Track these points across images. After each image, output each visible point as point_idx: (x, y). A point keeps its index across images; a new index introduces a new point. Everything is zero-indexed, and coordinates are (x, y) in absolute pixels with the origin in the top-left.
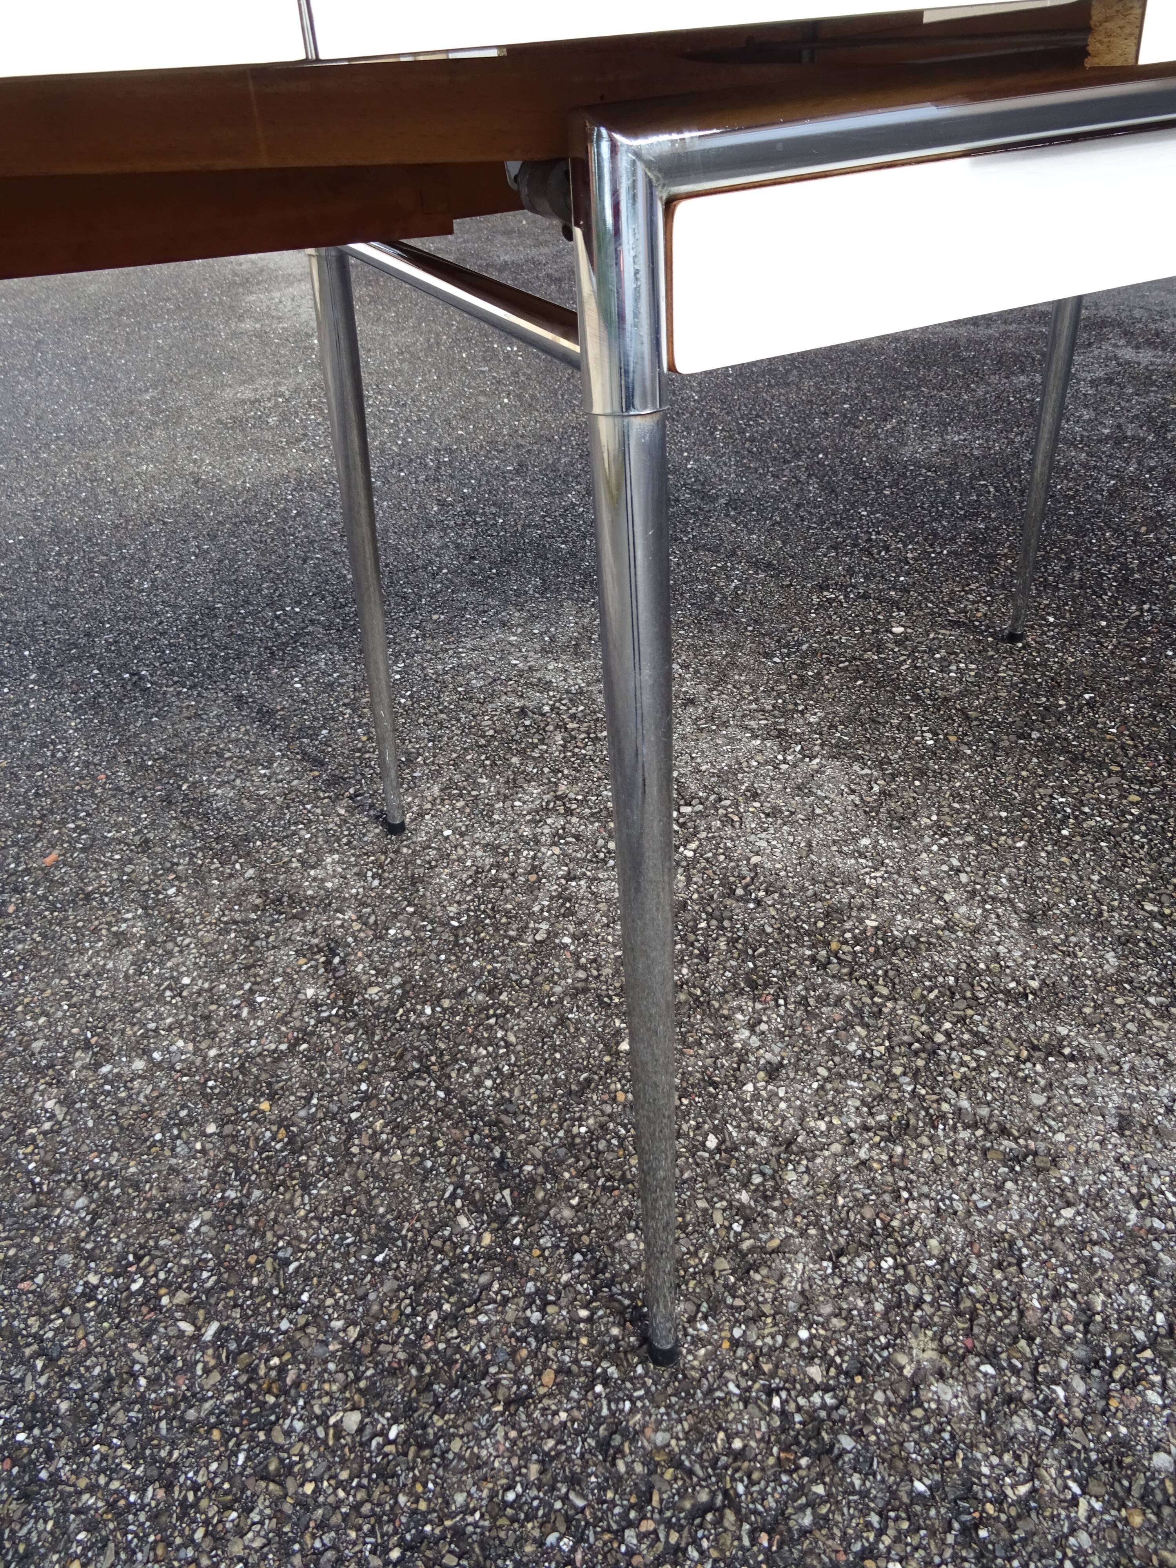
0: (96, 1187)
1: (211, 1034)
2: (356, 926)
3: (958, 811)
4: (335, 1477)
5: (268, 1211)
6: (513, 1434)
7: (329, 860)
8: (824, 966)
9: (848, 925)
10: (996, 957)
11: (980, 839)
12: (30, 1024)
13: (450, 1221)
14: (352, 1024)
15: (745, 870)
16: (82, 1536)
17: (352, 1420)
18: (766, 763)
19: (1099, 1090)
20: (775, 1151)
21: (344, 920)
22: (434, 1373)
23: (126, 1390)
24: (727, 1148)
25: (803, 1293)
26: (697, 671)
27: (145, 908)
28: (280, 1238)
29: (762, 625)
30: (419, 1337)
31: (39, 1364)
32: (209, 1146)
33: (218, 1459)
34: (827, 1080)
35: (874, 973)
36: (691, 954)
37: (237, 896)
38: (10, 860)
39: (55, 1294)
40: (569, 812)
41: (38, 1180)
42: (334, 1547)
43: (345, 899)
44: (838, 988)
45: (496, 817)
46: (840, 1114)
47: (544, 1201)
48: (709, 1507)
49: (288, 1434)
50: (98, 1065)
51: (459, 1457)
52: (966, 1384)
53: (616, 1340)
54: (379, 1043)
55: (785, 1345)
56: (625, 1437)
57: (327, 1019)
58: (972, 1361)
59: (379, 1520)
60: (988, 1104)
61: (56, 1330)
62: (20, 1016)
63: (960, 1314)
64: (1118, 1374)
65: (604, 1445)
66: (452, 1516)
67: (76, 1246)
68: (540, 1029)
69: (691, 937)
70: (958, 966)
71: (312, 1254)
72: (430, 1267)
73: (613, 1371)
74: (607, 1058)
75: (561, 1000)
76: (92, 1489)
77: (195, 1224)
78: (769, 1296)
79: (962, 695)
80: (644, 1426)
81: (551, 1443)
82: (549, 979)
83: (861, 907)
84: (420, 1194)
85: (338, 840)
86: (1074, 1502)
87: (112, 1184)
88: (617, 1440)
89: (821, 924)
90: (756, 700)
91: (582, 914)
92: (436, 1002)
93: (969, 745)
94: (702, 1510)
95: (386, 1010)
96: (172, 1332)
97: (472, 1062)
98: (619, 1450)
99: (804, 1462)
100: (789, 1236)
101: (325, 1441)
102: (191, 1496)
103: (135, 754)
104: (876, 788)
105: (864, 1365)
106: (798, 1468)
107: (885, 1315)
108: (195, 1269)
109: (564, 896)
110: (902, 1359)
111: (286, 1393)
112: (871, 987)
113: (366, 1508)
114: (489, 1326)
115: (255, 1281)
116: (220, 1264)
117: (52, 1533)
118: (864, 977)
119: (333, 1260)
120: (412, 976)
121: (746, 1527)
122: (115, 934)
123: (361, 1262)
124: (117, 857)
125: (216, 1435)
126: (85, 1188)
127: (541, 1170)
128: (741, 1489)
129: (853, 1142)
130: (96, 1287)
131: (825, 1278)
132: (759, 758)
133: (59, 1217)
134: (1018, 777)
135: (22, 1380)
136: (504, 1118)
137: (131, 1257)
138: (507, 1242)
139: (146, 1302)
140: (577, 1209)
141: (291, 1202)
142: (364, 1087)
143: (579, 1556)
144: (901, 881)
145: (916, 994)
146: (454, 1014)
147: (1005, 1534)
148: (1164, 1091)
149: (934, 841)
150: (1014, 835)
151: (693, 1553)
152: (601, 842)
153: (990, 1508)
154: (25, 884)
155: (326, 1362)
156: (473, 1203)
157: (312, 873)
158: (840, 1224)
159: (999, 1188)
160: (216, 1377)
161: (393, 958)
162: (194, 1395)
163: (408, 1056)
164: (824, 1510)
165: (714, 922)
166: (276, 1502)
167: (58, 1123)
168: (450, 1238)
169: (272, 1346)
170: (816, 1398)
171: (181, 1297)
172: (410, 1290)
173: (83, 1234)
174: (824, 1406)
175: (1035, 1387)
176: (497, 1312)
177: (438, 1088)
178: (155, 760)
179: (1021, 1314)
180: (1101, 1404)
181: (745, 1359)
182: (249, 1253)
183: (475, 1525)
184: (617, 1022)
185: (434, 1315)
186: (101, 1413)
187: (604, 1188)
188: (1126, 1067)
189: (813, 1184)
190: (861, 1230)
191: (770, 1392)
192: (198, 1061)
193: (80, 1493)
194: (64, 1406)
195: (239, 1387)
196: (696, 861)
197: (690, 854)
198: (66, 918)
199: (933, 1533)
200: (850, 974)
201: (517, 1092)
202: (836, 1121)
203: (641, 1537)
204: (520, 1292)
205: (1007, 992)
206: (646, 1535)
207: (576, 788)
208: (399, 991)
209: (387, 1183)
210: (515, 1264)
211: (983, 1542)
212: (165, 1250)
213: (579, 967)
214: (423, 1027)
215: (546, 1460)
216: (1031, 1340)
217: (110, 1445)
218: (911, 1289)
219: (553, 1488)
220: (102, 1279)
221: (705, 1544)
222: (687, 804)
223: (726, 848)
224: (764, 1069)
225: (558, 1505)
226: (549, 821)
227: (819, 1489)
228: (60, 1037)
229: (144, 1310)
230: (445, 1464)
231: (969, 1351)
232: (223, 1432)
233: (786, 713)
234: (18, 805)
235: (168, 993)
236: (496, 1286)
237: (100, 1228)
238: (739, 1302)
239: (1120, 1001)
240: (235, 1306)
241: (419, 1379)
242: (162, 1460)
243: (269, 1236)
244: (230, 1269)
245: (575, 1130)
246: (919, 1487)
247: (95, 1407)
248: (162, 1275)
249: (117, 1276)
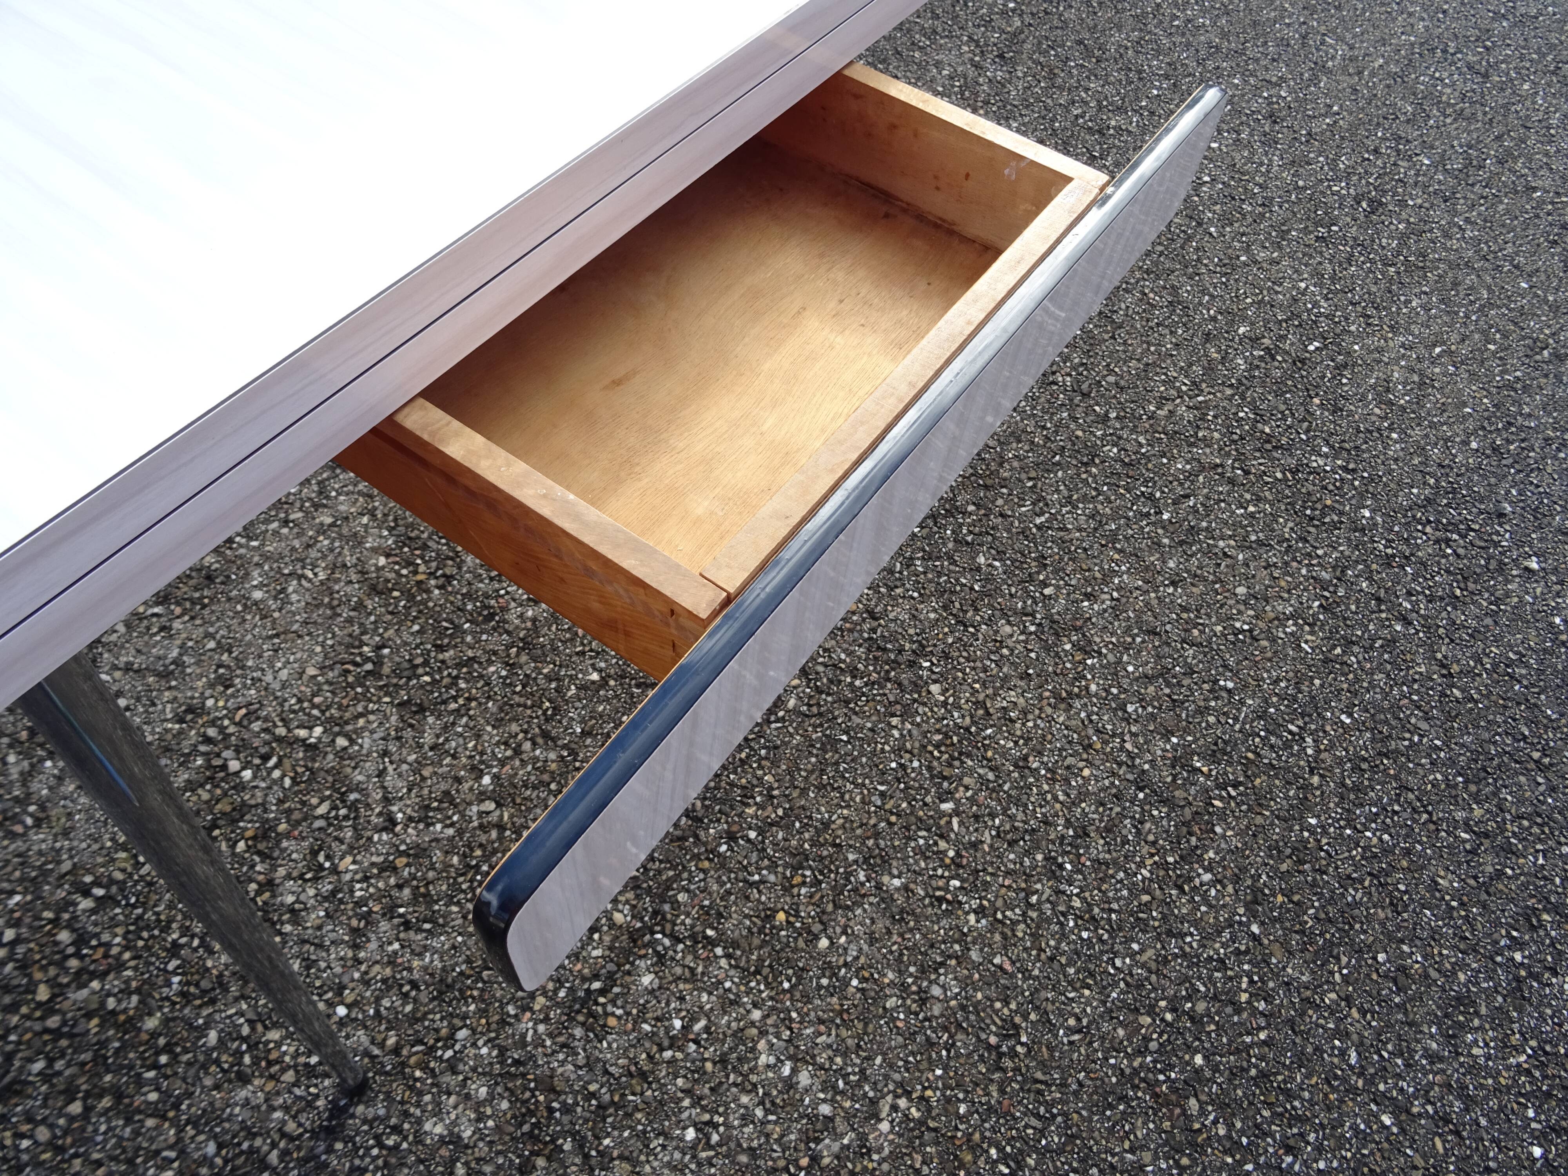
5: (859, 838)
17: (935, 688)
22: (886, 663)
23: (1008, 827)
28: (870, 813)
30: (874, 683)
31: (1034, 899)
33: (998, 743)
39: (996, 935)
49: (963, 717)
67: (963, 957)
71: (867, 782)
72: (832, 704)
77: (896, 882)
87: (910, 980)
96: (963, 831)
101: (953, 695)
108: (923, 852)
111: (947, 734)
115: (904, 805)
116: (908, 838)
119: (863, 766)
123: (854, 747)
125: (989, 754)
126: (926, 999)
130: (975, 912)
133: (956, 995)
135: (1048, 900)
137: (944, 906)
141: (843, 827)
155: (918, 725)
160: (967, 780)
162: (982, 784)
169: (930, 762)
171: (943, 845)
173: (953, 962)
182: (891, 825)
186: (1027, 831)
195: (963, 762)
212: (925, 885)
217: (1034, 810)
220: (968, 913)
229: (965, 861)
232: (986, 752)
237: (942, 953)
240: (925, 804)
242: (1019, 773)
244: (908, 829)
247: (1027, 838)
248: (940, 872)
249: (960, 903)
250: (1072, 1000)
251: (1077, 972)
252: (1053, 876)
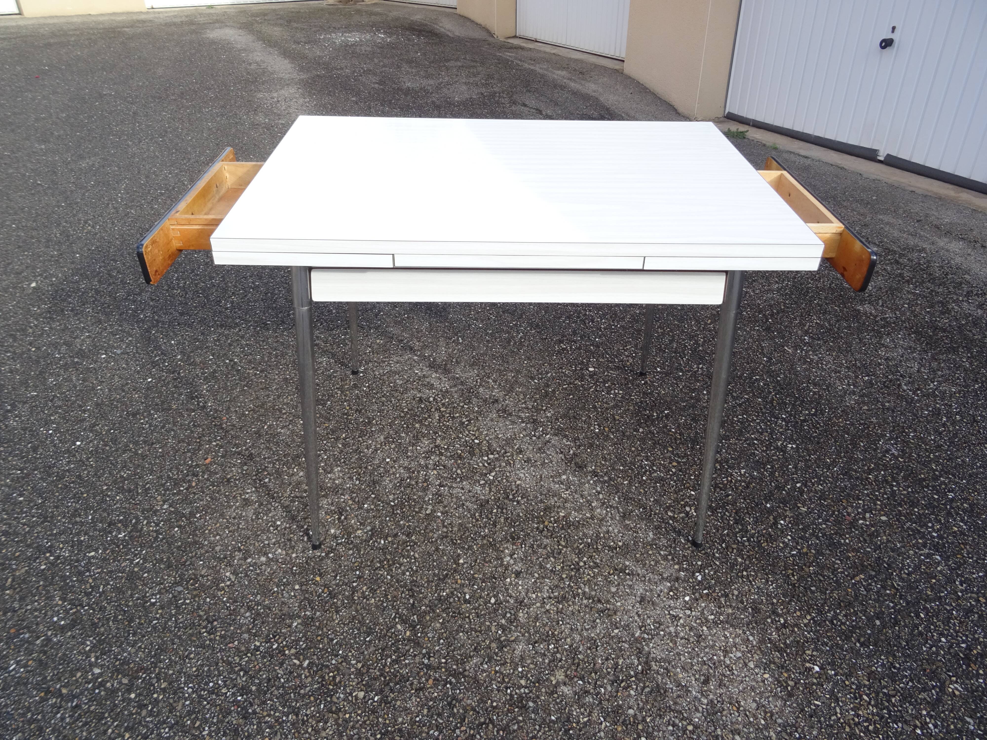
0: (253, 609)
1: (293, 548)
2: (350, 502)
3: (603, 465)
4: (356, 712)
5: (323, 620)
6: (418, 700)
7: (336, 470)
8: (541, 532)
9: (552, 515)
10: (608, 532)
11: (610, 479)
12: (213, 539)
13: (394, 626)
14: (351, 546)
15: (514, 487)
16: (267, 730)
17: (361, 694)
18: (527, 436)
19: (636, 587)
20: (516, 605)
21: (345, 499)
22: (390, 679)
23: (276, 683)
24: (498, 603)
25: (521, 656)
26: (500, 384)
27: (255, 488)
28: (329, 630)
29: (531, 360)
30: (384, 667)
31: (242, 673)
32: (297, 594)
33: (314, 706)
34: (537, 578)
35: (560, 536)
36: (489, 524)
37: (297, 484)
38: (188, 459)
39: (243, 649)
40: (441, 454)
41: (228, 605)
42: (357, 734)
43: (344, 489)
44: (546, 541)
45: (409, 454)
46: (541, 592)
47: (430, 620)
48: (484, 723)
49: (338, 698)
50: (246, 559)
51: (400, 707)
52: (572, 687)
53: (455, 670)
54: (363, 555)
55: (513, 673)
56: (457, 701)
57: (341, 543)
58: (576, 679)
59: (372, 726)
60: (595, 590)
61: (246, 662)
62: (208, 535)
63: (574, 664)
64: (622, 685)
65: (450, 704)
66: (397, 725)
67: (249, 631)
68: (428, 552)
69: (490, 516)
70: (593, 535)
71: (342, 637)
72: (387, 643)
73: (453, 680)
74: (454, 566)
75: (436, 540)
76: (269, 715)
77: (295, 624)
78: (509, 656)
79: (614, 407)
80: (463, 698)
81: (431, 703)
82: (432, 531)
83: (559, 507)
84: (382, 616)
85: (340, 460)
86: (601, 723)
87: (259, 608)
88: (454, 702)
89: (542, 513)
90: (525, 402)
91: (445, 503)
92: (386, 538)
93: (613, 433)
94: (481, 724)
95: (365, 541)
96: (291, 663)
97: (401, 565)
98: (455, 705)
99: (516, 710)
100: (518, 636)
101: (352, 701)
102: (305, 718)
103: (239, 407)
104: (571, 452)
105: (539, 680)
106: (514, 711)
107: (549, 664)
108: (297, 641)
109: (438, 494)
110: (553, 678)
111: (336, 685)
112: (558, 542)
113: (368, 722)
114: (409, 664)
115: (321, 646)
116: (307, 639)
117: (256, 729)
118: (556, 537)
119: (350, 639)
120: (375, 527)
121: (496, 729)
122: (245, 500)
123: (361, 640)
124: (239, 461)
125: (312, 698)
126: (248, 609)
127: (428, 609)
128: (495, 718)
129: (545, 602)
130: (259, 647)
131: (529, 651)
132: (524, 433)
133: (240, 620)
134: (630, 450)
135: (236, 679)
136: (414, 588)
137: (271, 636)
138: (416, 635)
139: (280, 652)
140: (442, 624)
141: (332, 617)
142: (358, 573)
143: (440, 737)
144: (576, 496)
145: (575, 546)
146: (393, 544)
147: (578, 732)
148: (659, 588)
149: (592, 478)
150: (624, 478)
151: (478, 737)
152: (454, 469)
153: (574, 725)
154: (198, 472)
155: (350, 675)
156: (403, 620)
157: (329, 475)
158: (536, 632)
159: (594, 621)
160: (310, 679)
161: (367, 518)
162: (302, 685)
163: (375, 561)
164: (521, 724)
165: (499, 510)
166: (336, 720)
167: (232, 582)
168: (394, 633)
169: (329, 669)
170: (522, 690)
171: (293, 651)
172: (380, 651)
173: (251, 627)
174: (525, 693)
175: (595, 688)
176: (412, 659)
177: (387, 575)
178: (249, 411)
179: (594, 665)
180: (615, 694)
181: (499, 677)
182: (317, 636)
183: (406, 728)
184: (459, 551)
185: (389, 660)
186: (268, 691)
187: (452, 616)
188: (647, 578)
189: (528, 618)
190: (544, 635)
191: (507, 688)
192: (288, 558)
193: (265, 717)
194: (254, 688)
195: (319, 683)
196: (494, 481)
197: (491, 478)
198: (220, 490)
199: (555, 731)
200: (551, 536)
201: (419, 578)
202: (539, 595)
203: (461, 732)
204: (421, 653)
205: (610, 547)
206: (463, 731)
207: (444, 442)
208: (370, 533)
209: (369, 612)
210: (418, 643)
211: (571, 735)
212: (285, 634)
213: (444, 526)
214: (380, 549)
215: (429, 708)
216: (596, 673)
217: (273, 701)
218: (558, 656)
219: (432, 717)
220: (261, 643)
221: (482, 734)
222: (492, 454)
223: (507, 476)
224: (515, 573)
225: (434, 722)
226: (432, 458)
227: (521, 718)
228: (227, 546)
229: (279, 655)
230: (395, 709)
231: (575, 676)
232: (314, 698)
233: (538, 411)
234: (186, 430)
235: (271, 528)
236: (412, 650)
237: (257, 624)
238: (499, 658)
239: (650, 552)
240: (314, 655)
241: (384, 681)
242: (293, 707)
243: (325, 629)
244: (311, 641)
245: (441, 594)
246: (553, 718)
247: (266, 689)
248: (284, 643)
249: (267, 643)
250: (197, 661)
251: (203, 671)
252: (243, 688)
